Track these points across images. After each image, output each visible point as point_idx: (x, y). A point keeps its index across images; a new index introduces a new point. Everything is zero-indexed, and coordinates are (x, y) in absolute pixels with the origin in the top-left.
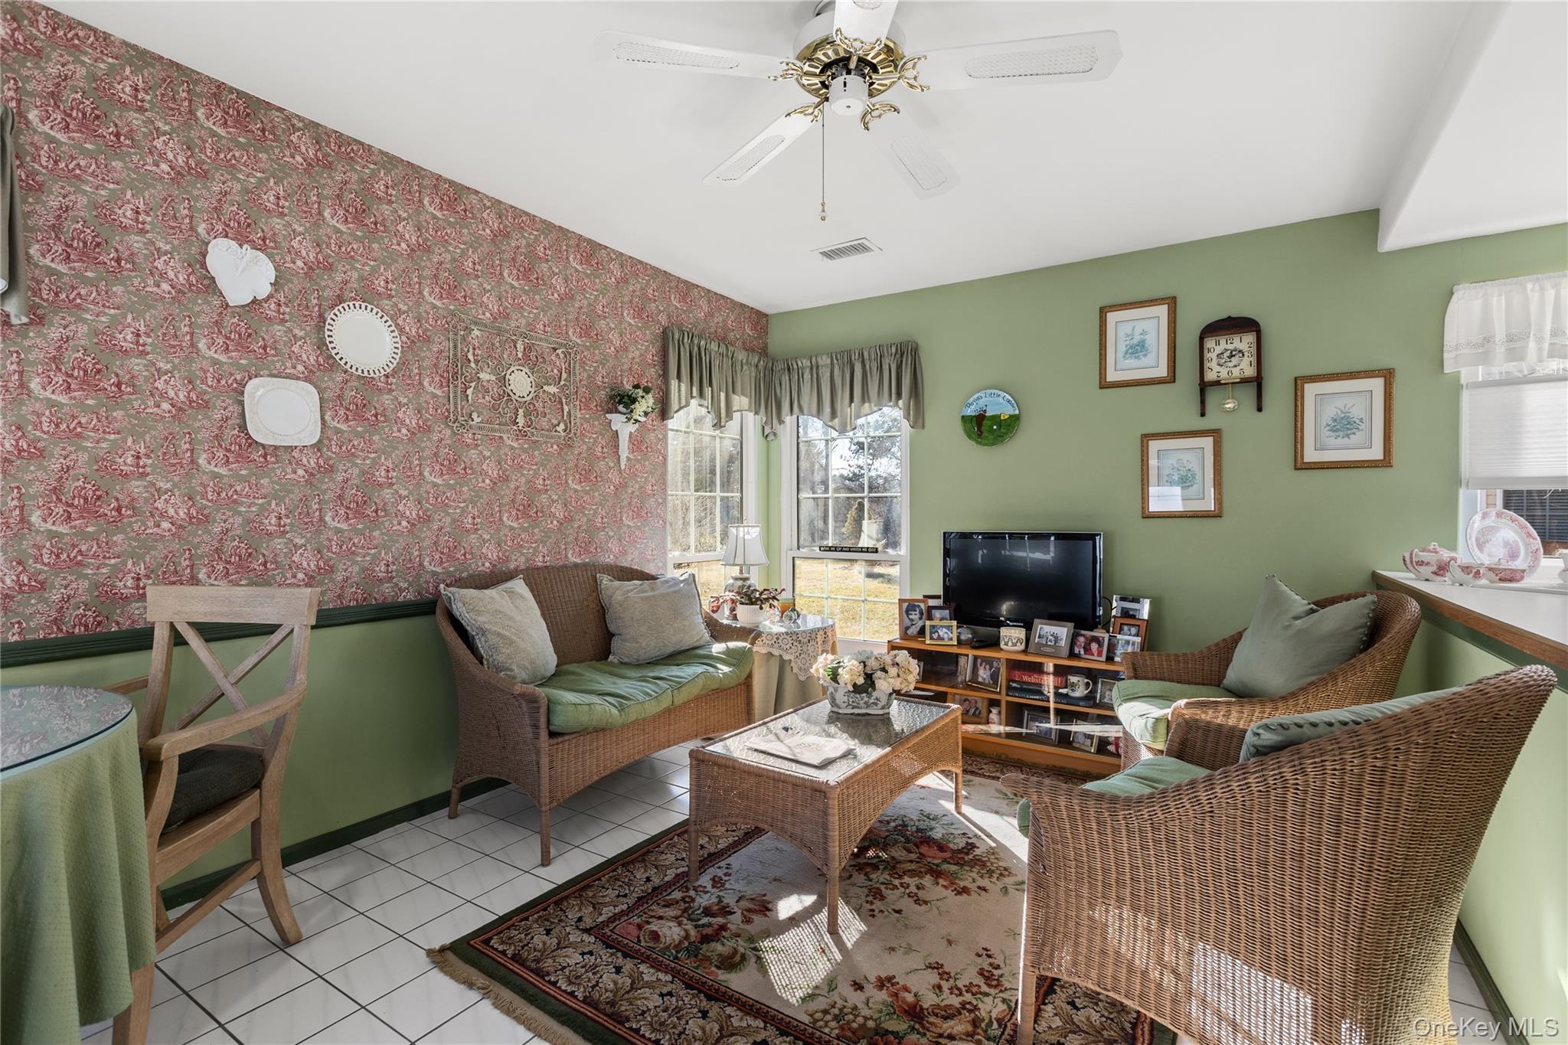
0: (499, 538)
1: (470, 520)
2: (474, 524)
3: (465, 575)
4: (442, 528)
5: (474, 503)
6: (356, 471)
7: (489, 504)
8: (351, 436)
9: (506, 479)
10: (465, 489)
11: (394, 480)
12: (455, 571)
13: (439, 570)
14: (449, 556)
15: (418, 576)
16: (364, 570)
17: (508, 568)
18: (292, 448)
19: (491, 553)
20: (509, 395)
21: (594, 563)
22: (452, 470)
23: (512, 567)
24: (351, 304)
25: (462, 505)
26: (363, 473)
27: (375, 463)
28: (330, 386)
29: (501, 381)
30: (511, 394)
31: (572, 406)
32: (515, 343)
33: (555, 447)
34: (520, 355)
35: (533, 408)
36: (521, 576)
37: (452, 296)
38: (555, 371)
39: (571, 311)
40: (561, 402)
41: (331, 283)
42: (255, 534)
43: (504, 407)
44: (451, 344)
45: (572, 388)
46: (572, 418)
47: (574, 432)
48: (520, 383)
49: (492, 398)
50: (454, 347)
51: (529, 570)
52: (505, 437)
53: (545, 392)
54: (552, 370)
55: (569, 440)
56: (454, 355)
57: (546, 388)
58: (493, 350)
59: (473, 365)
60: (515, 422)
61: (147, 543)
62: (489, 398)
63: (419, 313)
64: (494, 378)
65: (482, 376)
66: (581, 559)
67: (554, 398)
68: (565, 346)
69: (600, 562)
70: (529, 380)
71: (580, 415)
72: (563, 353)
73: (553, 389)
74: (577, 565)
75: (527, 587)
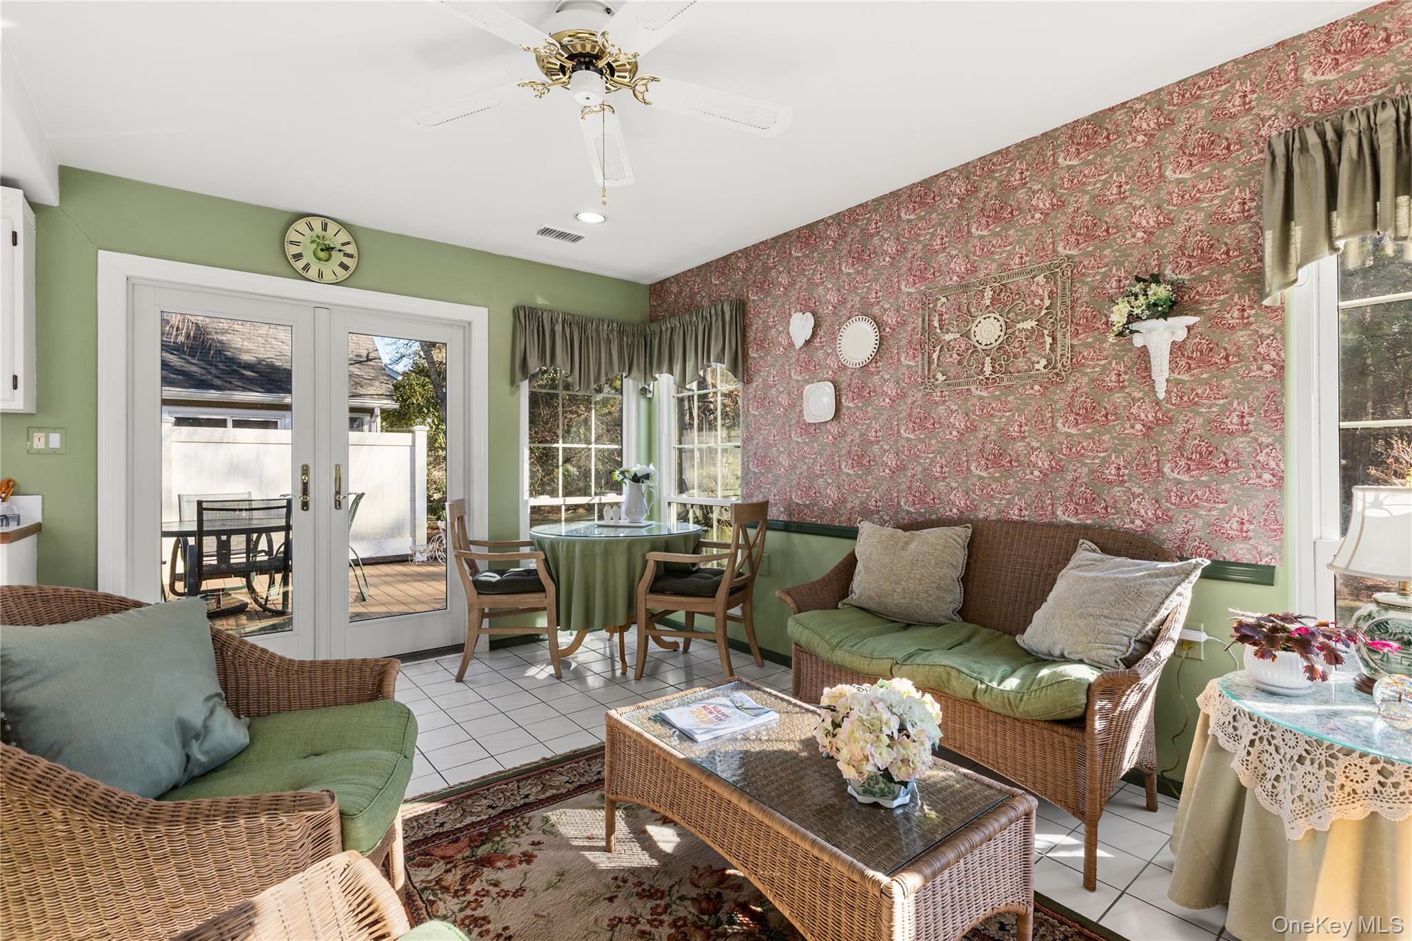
0: (967, 487)
1: (938, 469)
2: (942, 473)
4: (914, 475)
5: (942, 454)
7: (957, 454)
8: (856, 411)
9: (973, 429)
10: (934, 442)
12: (926, 512)
13: (912, 510)
14: (920, 499)
15: (897, 513)
16: (862, 503)
18: (830, 421)
19: (959, 500)
20: (975, 347)
22: (922, 427)
23: (981, 516)
24: (854, 320)
25: (931, 456)
27: (869, 427)
28: (844, 379)
29: (966, 335)
30: (977, 344)
31: (1059, 336)
32: (982, 291)
33: (1037, 387)
34: (988, 302)
35: (1003, 351)
36: (969, 525)
37: (922, 278)
38: (1037, 302)
39: (1061, 221)
40: (1043, 334)
41: (844, 312)
42: (812, 476)
43: (969, 361)
44: (920, 319)
45: (1059, 313)
46: (1059, 350)
47: (1063, 365)
48: (988, 330)
49: (958, 354)
50: (923, 321)
51: (998, 521)
52: (973, 388)
53: (1020, 331)
54: (1032, 303)
55: (1055, 377)
56: (923, 328)
57: (1020, 326)
58: (959, 309)
59: (938, 331)
60: (982, 372)
61: (777, 478)
62: (955, 356)
63: (898, 305)
64: (958, 335)
65: (948, 337)
66: (1078, 519)
67: (1032, 333)
68: (1049, 268)
69: (1111, 527)
70: (999, 324)
71: (1075, 342)
72: (1045, 277)
73: (1030, 324)
74: (1069, 525)
75: (964, 536)
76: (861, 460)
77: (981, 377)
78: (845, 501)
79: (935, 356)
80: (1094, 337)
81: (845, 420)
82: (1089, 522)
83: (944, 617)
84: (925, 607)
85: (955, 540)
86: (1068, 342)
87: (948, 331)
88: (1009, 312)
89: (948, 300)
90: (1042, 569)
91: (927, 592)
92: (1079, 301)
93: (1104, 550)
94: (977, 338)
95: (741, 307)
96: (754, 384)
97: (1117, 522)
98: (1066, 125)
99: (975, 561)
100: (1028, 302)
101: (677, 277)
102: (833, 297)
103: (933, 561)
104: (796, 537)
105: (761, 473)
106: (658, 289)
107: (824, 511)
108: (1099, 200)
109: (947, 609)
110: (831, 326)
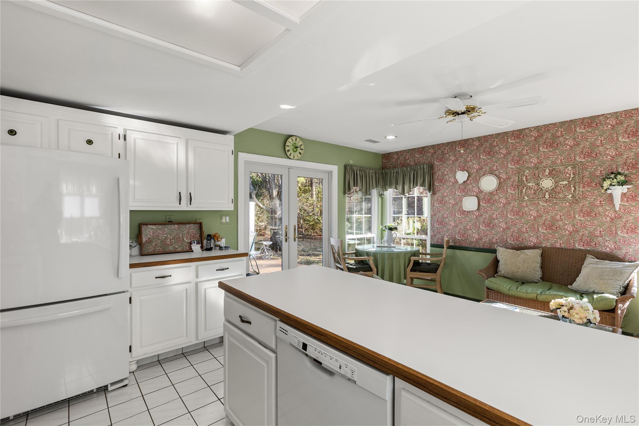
0: (538, 236)
2: (526, 230)
3: (523, 245)
4: (514, 231)
5: (526, 224)
6: (488, 215)
7: (533, 224)
8: (487, 207)
9: (540, 216)
10: (523, 220)
11: (498, 218)
12: (520, 244)
13: (514, 243)
14: (517, 239)
15: (506, 244)
16: (490, 240)
17: (542, 246)
18: (473, 211)
19: (534, 240)
21: (593, 251)
22: (517, 214)
24: (487, 175)
25: (521, 224)
26: (490, 216)
27: (493, 213)
28: (481, 196)
29: (538, 184)
30: (542, 188)
31: (577, 187)
32: (545, 171)
33: (567, 204)
34: (547, 174)
35: (553, 192)
36: (541, 249)
37: (518, 163)
38: (568, 175)
39: (578, 150)
40: (570, 187)
41: (482, 172)
42: (466, 229)
43: (539, 193)
44: (517, 177)
45: (577, 180)
46: (577, 192)
47: (578, 197)
48: (547, 183)
49: (534, 191)
50: (519, 178)
51: (551, 248)
52: (540, 202)
53: (561, 184)
54: (566, 176)
55: (575, 201)
56: (518, 180)
57: (561, 183)
58: (534, 175)
59: (525, 182)
60: (544, 197)
61: (448, 230)
62: (532, 191)
63: (507, 172)
64: (534, 184)
65: (529, 184)
66: (584, 248)
67: (566, 186)
68: (573, 165)
69: (597, 251)
70: (552, 182)
71: (583, 190)
72: (571, 168)
73: (565, 183)
74: (580, 250)
75: (540, 253)
76: (489, 224)
77: (544, 199)
78: (482, 239)
79: (524, 190)
80: (591, 188)
81: (482, 211)
82: (589, 249)
83: (537, 280)
84: (530, 277)
85: (537, 254)
86: (581, 190)
87: (529, 182)
88: (556, 178)
89: (529, 172)
90: (572, 264)
91: (530, 271)
92: (585, 177)
93: (597, 258)
94: (542, 186)
95: (431, 167)
96: (437, 195)
97: (600, 249)
98: (580, 119)
99: (544, 261)
100: (564, 175)
101: (397, 153)
102: (476, 166)
103: (531, 261)
104: (458, 252)
105: (440, 227)
106: (387, 156)
107: (472, 242)
108: (593, 145)
109: (538, 277)
110: (476, 176)
